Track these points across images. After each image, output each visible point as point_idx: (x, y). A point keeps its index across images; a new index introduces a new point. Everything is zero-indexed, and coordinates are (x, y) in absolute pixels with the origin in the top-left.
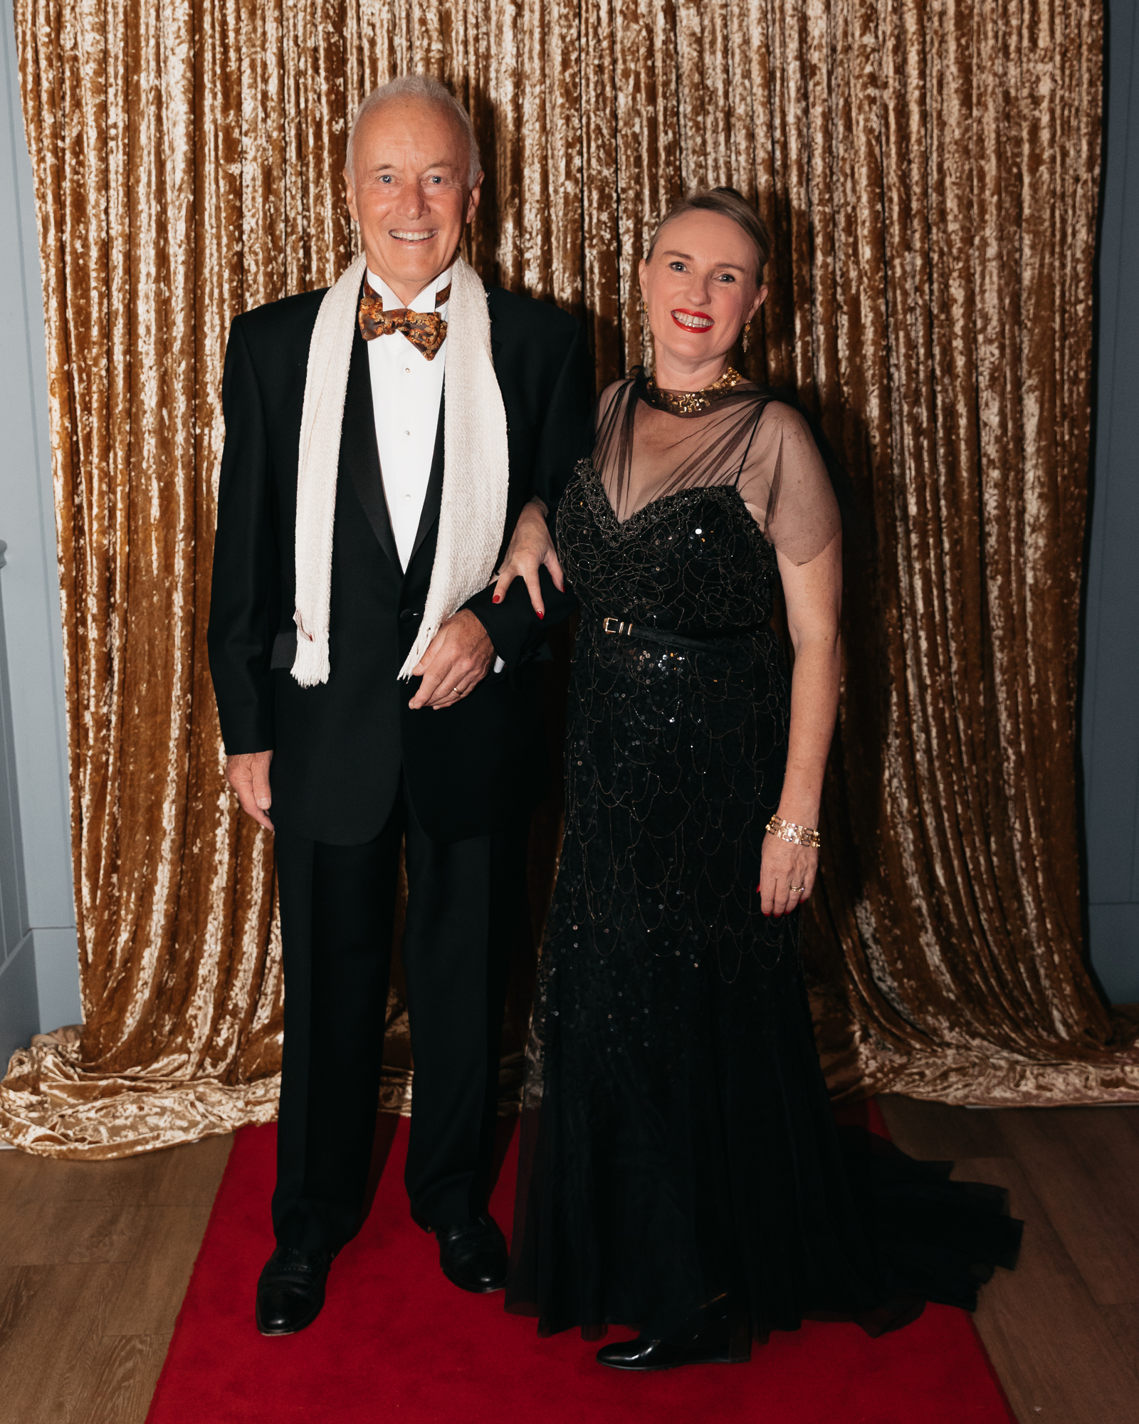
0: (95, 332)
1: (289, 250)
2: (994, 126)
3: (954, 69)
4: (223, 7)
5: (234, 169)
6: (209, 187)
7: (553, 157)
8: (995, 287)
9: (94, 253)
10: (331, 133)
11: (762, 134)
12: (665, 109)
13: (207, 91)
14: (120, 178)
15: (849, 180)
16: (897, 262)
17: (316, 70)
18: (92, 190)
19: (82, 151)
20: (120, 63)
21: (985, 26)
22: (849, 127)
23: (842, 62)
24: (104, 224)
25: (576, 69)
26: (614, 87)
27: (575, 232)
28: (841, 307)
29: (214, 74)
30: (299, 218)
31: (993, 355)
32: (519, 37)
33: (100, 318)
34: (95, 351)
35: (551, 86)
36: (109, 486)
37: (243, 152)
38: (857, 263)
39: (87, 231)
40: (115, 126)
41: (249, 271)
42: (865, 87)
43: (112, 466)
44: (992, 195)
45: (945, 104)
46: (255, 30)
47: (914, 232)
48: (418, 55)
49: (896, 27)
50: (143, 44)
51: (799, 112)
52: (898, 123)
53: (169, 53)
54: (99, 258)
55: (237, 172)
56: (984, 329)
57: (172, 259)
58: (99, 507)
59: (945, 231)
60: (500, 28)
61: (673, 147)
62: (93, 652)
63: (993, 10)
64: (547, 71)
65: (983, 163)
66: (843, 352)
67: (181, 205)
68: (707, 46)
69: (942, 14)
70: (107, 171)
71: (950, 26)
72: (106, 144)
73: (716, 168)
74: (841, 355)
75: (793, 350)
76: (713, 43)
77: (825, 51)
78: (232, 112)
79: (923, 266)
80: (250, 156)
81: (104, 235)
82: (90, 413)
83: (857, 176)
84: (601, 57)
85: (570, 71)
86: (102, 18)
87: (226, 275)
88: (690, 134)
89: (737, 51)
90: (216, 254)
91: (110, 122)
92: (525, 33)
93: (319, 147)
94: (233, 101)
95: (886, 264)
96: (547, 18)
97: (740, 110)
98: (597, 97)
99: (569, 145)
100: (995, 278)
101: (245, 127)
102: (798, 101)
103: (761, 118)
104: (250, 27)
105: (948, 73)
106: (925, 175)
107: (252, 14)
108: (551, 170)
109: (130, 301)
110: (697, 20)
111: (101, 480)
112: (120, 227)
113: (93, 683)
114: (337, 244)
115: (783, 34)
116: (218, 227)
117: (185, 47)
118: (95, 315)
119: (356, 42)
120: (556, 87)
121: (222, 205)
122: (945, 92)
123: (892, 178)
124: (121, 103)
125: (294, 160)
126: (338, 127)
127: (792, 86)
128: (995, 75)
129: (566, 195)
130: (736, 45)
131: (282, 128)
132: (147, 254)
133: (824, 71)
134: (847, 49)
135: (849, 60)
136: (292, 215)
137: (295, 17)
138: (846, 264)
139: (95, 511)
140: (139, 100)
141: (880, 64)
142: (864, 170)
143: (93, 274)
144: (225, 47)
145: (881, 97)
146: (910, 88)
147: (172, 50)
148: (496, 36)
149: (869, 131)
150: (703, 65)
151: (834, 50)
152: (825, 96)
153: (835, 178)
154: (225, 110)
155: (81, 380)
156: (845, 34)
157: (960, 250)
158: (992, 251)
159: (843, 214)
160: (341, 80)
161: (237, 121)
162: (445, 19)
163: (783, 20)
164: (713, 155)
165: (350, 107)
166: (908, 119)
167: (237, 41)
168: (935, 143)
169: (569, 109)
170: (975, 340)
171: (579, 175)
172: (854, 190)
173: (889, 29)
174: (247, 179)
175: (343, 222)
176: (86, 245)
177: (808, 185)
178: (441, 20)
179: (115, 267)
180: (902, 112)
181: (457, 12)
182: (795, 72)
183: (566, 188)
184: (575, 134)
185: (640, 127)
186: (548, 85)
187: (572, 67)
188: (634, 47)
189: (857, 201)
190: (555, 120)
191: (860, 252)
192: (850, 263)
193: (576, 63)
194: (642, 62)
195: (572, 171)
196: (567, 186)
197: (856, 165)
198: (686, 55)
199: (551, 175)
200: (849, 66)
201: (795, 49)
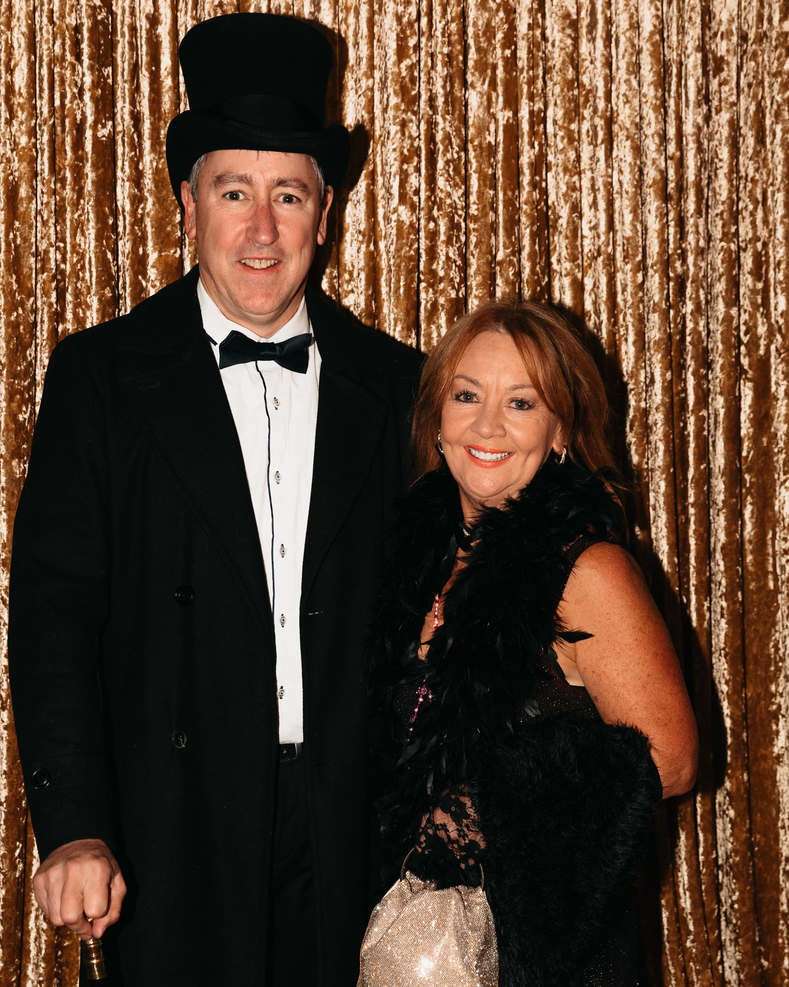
1: (38, 291)
10: (96, 140)
11: (653, 147)
12: (531, 113)
15: (760, 206)
17: (78, 56)
22: (760, 140)
23: (755, 55)
25: (414, 59)
26: (465, 84)
27: (410, 272)
28: (746, 372)
30: (52, 250)
32: (341, 16)
35: (383, 81)
38: (767, 316)
51: (700, 120)
61: (540, 165)
64: (377, 61)
66: (746, 429)
68: (584, 31)
73: (594, 189)
74: (743, 432)
75: (685, 427)
76: (592, 26)
77: (734, 39)
83: (769, 202)
85: (407, 62)
88: (561, 146)
89: (622, 39)
92: (347, 9)
93: (80, 158)
97: (624, 115)
99: (405, 160)
102: (699, 105)
103: (651, 128)
108: (381, 192)
114: (102, 285)
115: (681, 16)
119: (128, 20)
120: (388, 83)
125: (46, 174)
126: (103, 132)
127: (692, 84)
129: (400, 223)
130: (621, 30)
131: (32, 133)
133: (734, 66)
134: (761, 38)
135: (763, 51)
136: (43, 246)
138: (752, 316)
142: (780, 197)
150: (579, 55)
151: (744, 38)
152: (733, 99)
153: (741, 205)
156: (760, 18)
159: (750, 252)
160: (110, 69)
164: (589, 174)
165: (119, 104)
169: (405, 112)
171: (416, 199)
172: (766, 222)
175: (109, 256)
177: (707, 213)
182: (695, 67)
183: (399, 215)
184: (412, 145)
185: (496, 136)
186: (377, 80)
187: (409, 57)
188: (489, 31)
189: (770, 236)
190: (387, 125)
191: (772, 302)
192: (759, 315)
193: (415, 52)
194: (499, 51)
195: (407, 194)
196: (399, 212)
197: (770, 189)
198: (557, 43)
199: (379, 198)
200: (763, 60)
201: (696, 37)
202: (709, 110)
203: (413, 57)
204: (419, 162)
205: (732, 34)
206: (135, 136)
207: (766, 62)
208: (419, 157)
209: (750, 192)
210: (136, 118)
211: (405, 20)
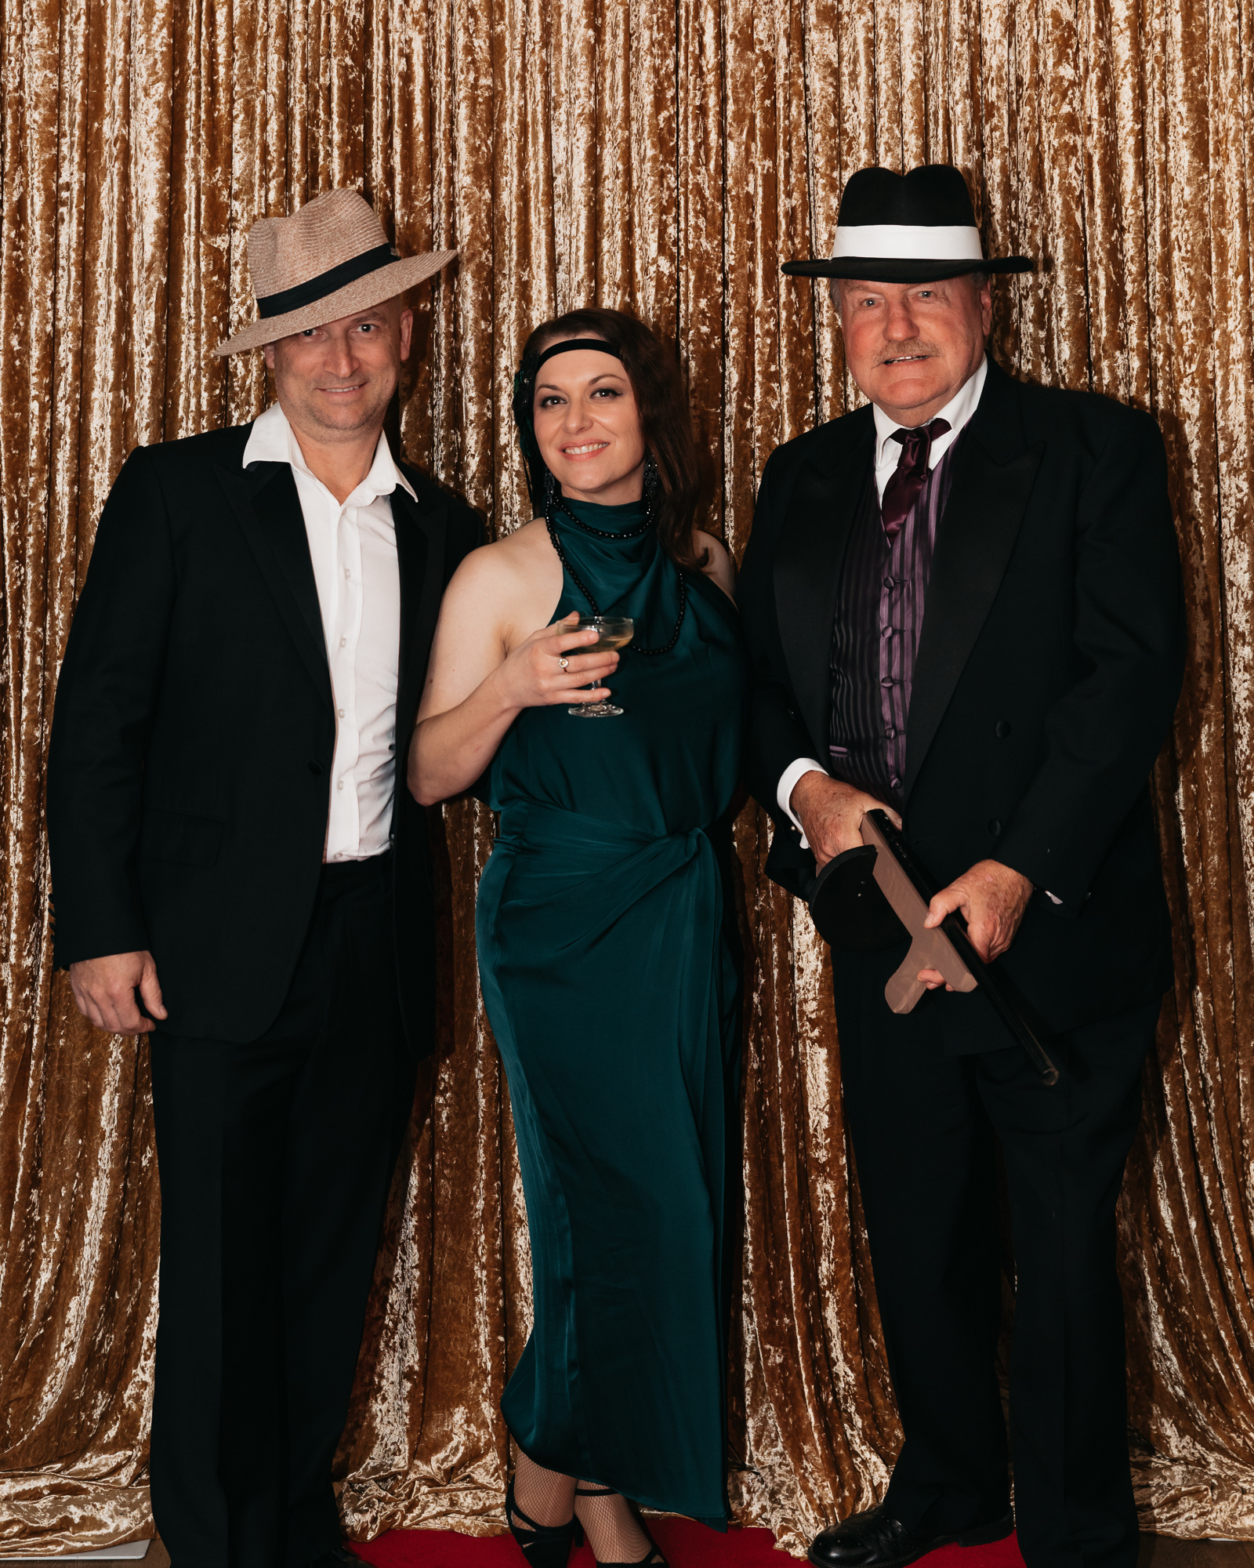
0: (33, 454)
2: (1237, 184)
3: (1183, 108)
4: (212, 34)
5: (221, 242)
6: (188, 267)
7: (640, 226)
8: (1242, 398)
9: (36, 353)
13: (188, 141)
14: (73, 255)
16: (1105, 364)
18: (35, 271)
19: (24, 220)
20: (77, 107)
21: (1224, 50)
22: (1039, 183)
24: (50, 314)
26: (722, 133)
29: (198, 119)
31: (1241, 490)
32: (598, 69)
33: (40, 436)
34: (32, 479)
35: (640, 133)
36: (44, 658)
37: (233, 219)
38: (1051, 365)
39: (27, 323)
40: (68, 187)
41: (236, 376)
42: (1060, 133)
43: (48, 633)
44: (1236, 275)
45: (1172, 154)
46: (252, 63)
47: (1130, 324)
48: (462, 92)
49: (1102, 53)
50: (107, 82)
52: (1104, 179)
53: (141, 94)
54: (42, 359)
55: (225, 246)
56: (1228, 453)
57: (136, 359)
58: (30, 686)
59: (1172, 323)
60: (571, 57)
62: (15, 883)
63: (1234, 30)
64: (634, 113)
65: (1223, 231)
67: (150, 290)
68: (845, 79)
69: (1165, 36)
70: (56, 244)
71: (1176, 50)
72: (57, 210)
76: (854, 76)
77: (1005, 85)
78: (220, 169)
79: (1142, 369)
80: (240, 226)
81: (49, 328)
82: (23, 562)
83: (1050, 249)
84: (704, 95)
85: (665, 114)
86: (57, 51)
87: (204, 381)
90: (194, 353)
91: (61, 181)
92: (605, 65)
94: (221, 155)
95: (1090, 366)
96: (635, 45)
98: (697, 147)
99: (663, 210)
100: (1242, 387)
101: (236, 186)
102: (968, 151)
104: (246, 60)
105: (1174, 114)
106: (1143, 248)
107: (250, 42)
108: (638, 243)
109: (80, 413)
110: (834, 45)
111: (34, 652)
112: (70, 318)
113: (14, 926)
115: (947, 63)
116: (198, 317)
117: (160, 87)
118: (34, 433)
119: (383, 79)
120: (646, 135)
121: (203, 290)
122: (1171, 138)
123: (1098, 253)
124: (77, 159)
127: (960, 130)
128: (1238, 115)
129: (659, 275)
132: (104, 353)
133: (1004, 112)
135: (1039, 96)
137: (304, 46)
139: (25, 691)
140: (100, 153)
141: (1082, 101)
143: (34, 380)
144: (213, 85)
145: (1083, 145)
146: (1122, 134)
147: (146, 90)
148: (569, 67)
149: (1067, 190)
150: (841, 104)
151: (1019, 82)
152: (1006, 144)
154: (211, 166)
155: (12, 518)
156: (1035, 63)
157: (1193, 349)
158: (1237, 349)
160: (362, 127)
161: (226, 181)
162: (496, 45)
163: (948, 44)
166: (1120, 176)
167: (229, 77)
168: (1158, 206)
169: (664, 162)
170: (1216, 470)
171: (675, 250)
173: (1093, 56)
174: (236, 255)
176: (24, 342)
178: (491, 47)
179: (63, 370)
180: (1111, 166)
181: (514, 38)
182: (964, 113)
183: (658, 266)
184: (670, 196)
185: (755, 186)
186: (635, 131)
187: (667, 109)
188: (748, 83)
189: (1052, 283)
190: (645, 177)
191: (1056, 350)
192: (1043, 365)
193: (672, 104)
194: (757, 102)
195: (666, 244)
196: (659, 263)
197: (1050, 236)
198: (818, 91)
199: (637, 249)
200: (1039, 105)
201: (964, 83)
202: (983, 155)
203: (671, 109)
204: (678, 214)
205: (1002, 80)
206: (388, 192)
207: (1043, 106)
208: (678, 208)
209: (1030, 238)
210: (389, 174)
211: (663, 72)
